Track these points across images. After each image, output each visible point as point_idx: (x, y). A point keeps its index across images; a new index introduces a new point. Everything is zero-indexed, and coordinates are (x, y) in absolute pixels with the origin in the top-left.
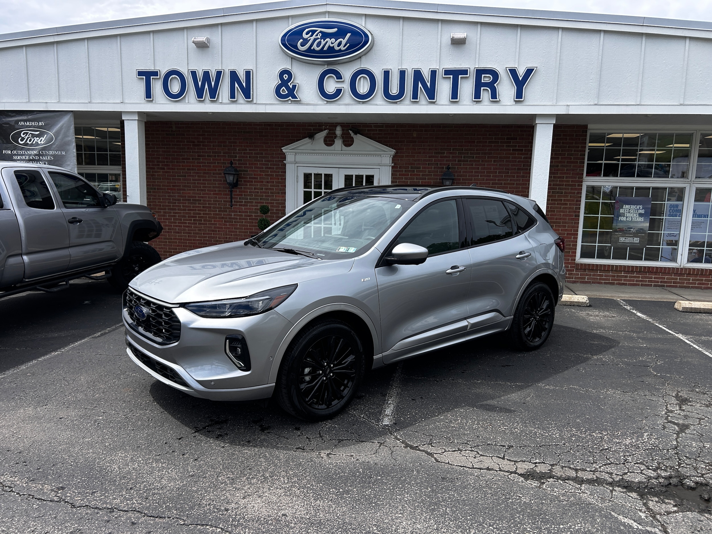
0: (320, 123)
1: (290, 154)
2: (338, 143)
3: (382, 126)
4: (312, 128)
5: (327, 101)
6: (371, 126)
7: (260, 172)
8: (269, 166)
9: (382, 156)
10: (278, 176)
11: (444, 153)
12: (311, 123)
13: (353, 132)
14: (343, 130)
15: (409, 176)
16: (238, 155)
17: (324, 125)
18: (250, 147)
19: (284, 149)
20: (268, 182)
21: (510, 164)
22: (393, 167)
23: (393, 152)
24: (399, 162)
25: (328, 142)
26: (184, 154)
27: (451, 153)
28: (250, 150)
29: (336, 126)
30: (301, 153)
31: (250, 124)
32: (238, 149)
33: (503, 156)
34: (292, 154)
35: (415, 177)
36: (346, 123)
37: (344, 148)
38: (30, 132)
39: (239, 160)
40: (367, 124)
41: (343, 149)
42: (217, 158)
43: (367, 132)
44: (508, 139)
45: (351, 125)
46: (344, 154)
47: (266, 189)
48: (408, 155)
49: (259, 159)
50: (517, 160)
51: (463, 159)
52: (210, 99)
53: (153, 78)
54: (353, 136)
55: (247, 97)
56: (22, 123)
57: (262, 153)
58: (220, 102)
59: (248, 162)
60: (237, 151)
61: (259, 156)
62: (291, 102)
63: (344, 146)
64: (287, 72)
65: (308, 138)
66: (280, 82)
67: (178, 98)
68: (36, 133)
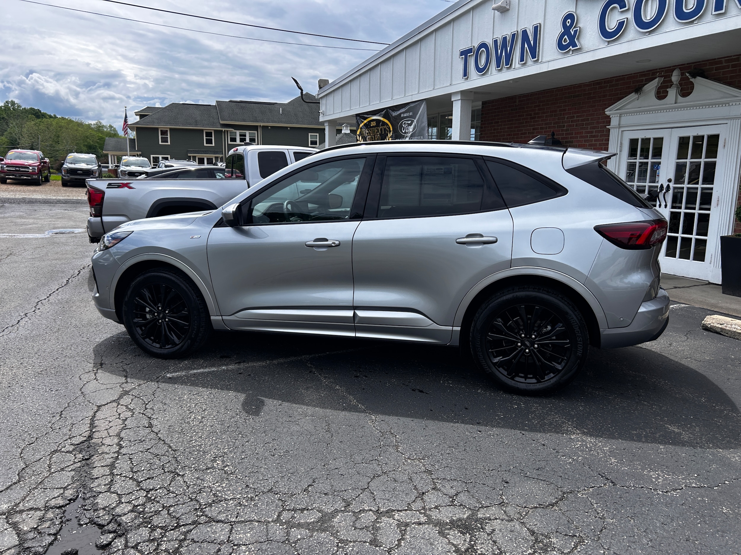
0: (654, 70)
1: (614, 116)
2: (672, 93)
4: (644, 78)
5: (609, 42)
7: (584, 142)
8: (594, 134)
10: (601, 145)
12: (644, 72)
13: (693, 75)
14: (682, 74)
16: (566, 124)
17: (658, 72)
18: (578, 113)
19: (608, 112)
26: (522, 129)
28: (577, 117)
29: (672, 71)
30: (626, 113)
31: (580, 86)
32: (566, 117)
34: (616, 116)
36: (688, 64)
37: (680, 98)
38: (406, 122)
39: (567, 130)
40: (715, 59)
41: (678, 101)
42: (548, 130)
43: (714, 72)
45: (693, 65)
46: (678, 108)
49: (584, 126)
52: (505, 67)
53: (469, 56)
54: (692, 80)
55: (534, 56)
56: (402, 115)
57: (589, 119)
58: (513, 67)
59: (574, 132)
60: (566, 120)
61: (585, 123)
62: (571, 53)
63: (679, 97)
64: (570, 16)
65: (633, 94)
66: (563, 31)
67: (482, 71)
68: (410, 122)
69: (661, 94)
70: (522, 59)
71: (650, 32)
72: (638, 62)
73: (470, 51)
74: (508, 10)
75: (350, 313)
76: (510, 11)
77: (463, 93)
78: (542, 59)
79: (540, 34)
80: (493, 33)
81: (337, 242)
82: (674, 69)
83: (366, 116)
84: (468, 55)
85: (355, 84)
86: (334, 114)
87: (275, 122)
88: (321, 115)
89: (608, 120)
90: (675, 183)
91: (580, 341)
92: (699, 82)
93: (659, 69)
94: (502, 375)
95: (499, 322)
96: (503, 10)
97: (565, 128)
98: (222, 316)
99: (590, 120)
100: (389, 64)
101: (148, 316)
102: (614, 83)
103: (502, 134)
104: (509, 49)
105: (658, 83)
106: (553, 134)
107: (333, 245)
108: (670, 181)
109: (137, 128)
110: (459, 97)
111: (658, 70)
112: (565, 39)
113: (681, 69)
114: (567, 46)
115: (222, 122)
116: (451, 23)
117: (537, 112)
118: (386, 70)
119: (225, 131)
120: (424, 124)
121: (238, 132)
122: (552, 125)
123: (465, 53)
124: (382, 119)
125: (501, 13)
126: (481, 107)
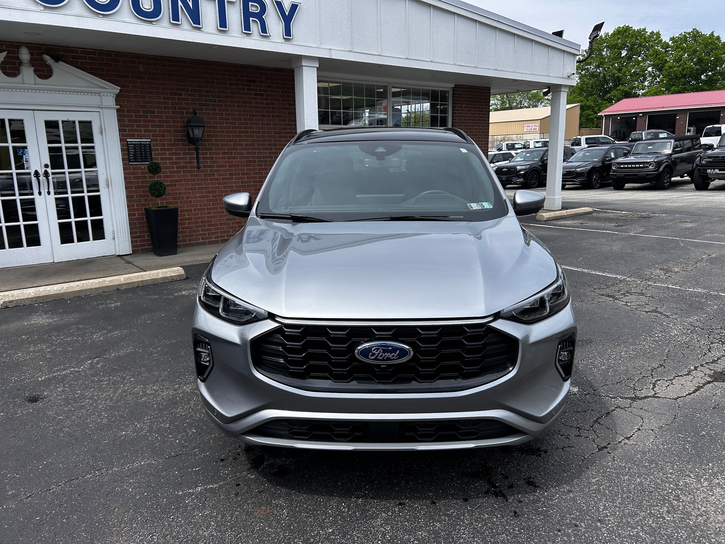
2: (28, 72)
3: (94, 53)
5: (45, 7)
6: (77, 52)
9: (102, 94)
11: (181, 95)
13: (52, 57)
15: (142, 123)
21: (254, 109)
22: (118, 111)
23: (117, 89)
24: (126, 103)
25: (8, 71)
27: (190, 95)
29: (18, 47)
33: (245, 100)
35: (150, 124)
41: (37, 82)
43: (71, 59)
44: (248, 81)
48: (135, 96)
50: (260, 106)
51: (204, 102)
54: (52, 63)
82: (21, 46)
90: (52, 169)
108: (46, 166)
113: (30, 48)
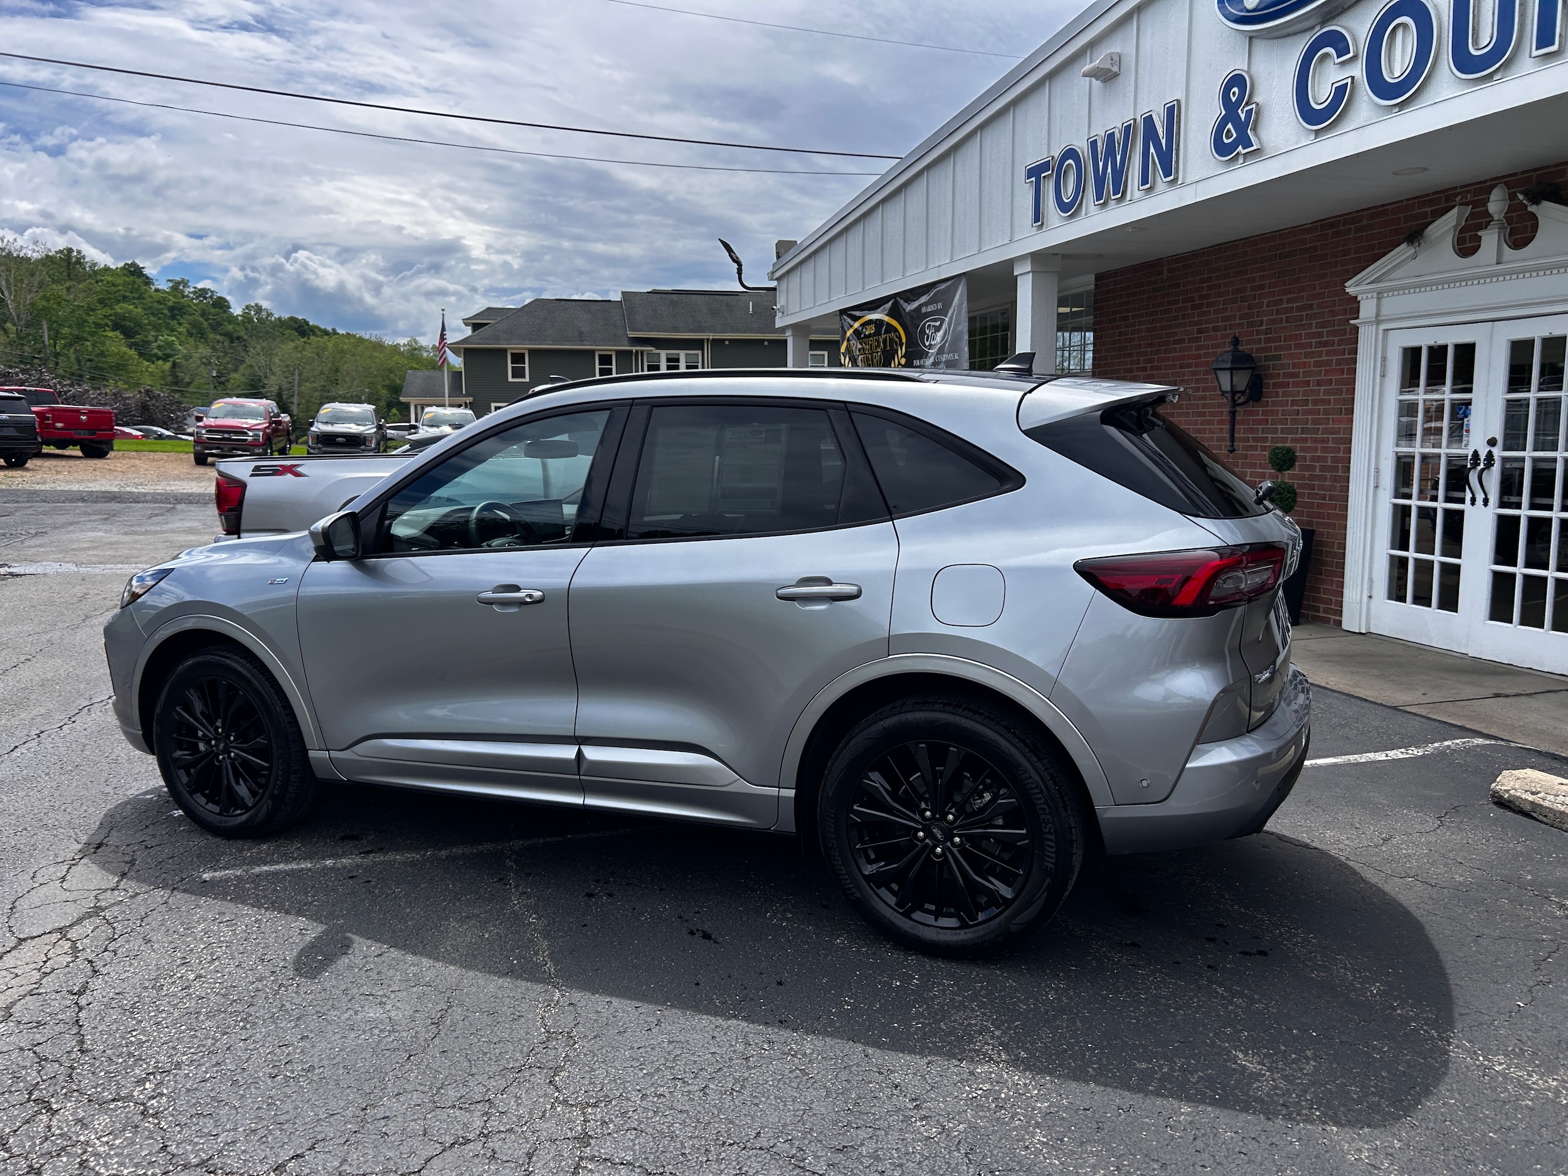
0: (1449, 189)
1: (1365, 296)
2: (1490, 239)
4: (1428, 209)
7: (1305, 358)
8: (1325, 339)
10: (1340, 364)
12: (1428, 195)
14: (1512, 197)
16: (1265, 319)
17: (1460, 193)
18: (1290, 293)
19: (1351, 288)
20: (1319, 383)
25: (1464, 246)
26: (1176, 330)
28: (1289, 301)
30: (1392, 290)
31: (1294, 231)
32: (1265, 301)
34: (1370, 296)
36: (1523, 172)
37: (1508, 252)
38: (932, 324)
39: (1267, 332)
41: (1505, 258)
45: (1535, 174)
46: (1504, 274)
47: (1315, 402)
49: (1304, 322)
52: (1113, 198)
53: (1044, 177)
54: (1532, 208)
55: (1167, 173)
56: (924, 310)
57: (1312, 304)
58: (1128, 198)
59: (1282, 335)
60: (1265, 308)
61: (1304, 313)
62: (1241, 160)
63: (1507, 250)
64: (1237, 80)
65: (1405, 244)
66: (1224, 113)
67: (1071, 209)
68: (938, 324)
69: (1467, 245)
70: (1145, 181)
71: (1402, 106)
72: (1394, 173)
73: (1045, 166)
74: (1116, 75)
75: (568, 752)
76: (1120, 77)
77: (1036, 257)
78: (1184, 177)
79: (1179, 122)
80: (1089, 126)
81: (539, 594)
82: (1494, 186)
83: (857, 313)
84: (1043, 175)
85: (838, 248)
86: (801, 311)
87: (738, 331)
88: (779, 315)
89: (1353, 306)
90: (1506, 448)
91: (1049, 833)
92: (1548, 212)
93: (1462, 187)
94: (885, 903)
95: (876, 780)
96: (1107, 76)
97: (1264, 328)
98: (328, 750)
99: (1315, 306)
100: (899, 203)
101: (202, 747)
102: (1364, 222)
103: (1136, 343)
104: (1119, 158)
105: (1459, 218)
106: (1236, 342)
107: (528, 600)
108: (1492, 442)
109: (466, 350)
110: (1028, 267)
111: (1459, 190)
112: (1229, 131)
113: (1508, 185)
114: (1232, 147)
115: (632, 334)
116: (1009, 110)
117: (1205, 293)
118: (893, 214)
119: (637, 352)
120: (960, 328)
121: (663, 354)
122: (1238, 321)
123: (1035, 172)
124: (886, 319)
125: (1105, 81)
126: (1093, 287)
